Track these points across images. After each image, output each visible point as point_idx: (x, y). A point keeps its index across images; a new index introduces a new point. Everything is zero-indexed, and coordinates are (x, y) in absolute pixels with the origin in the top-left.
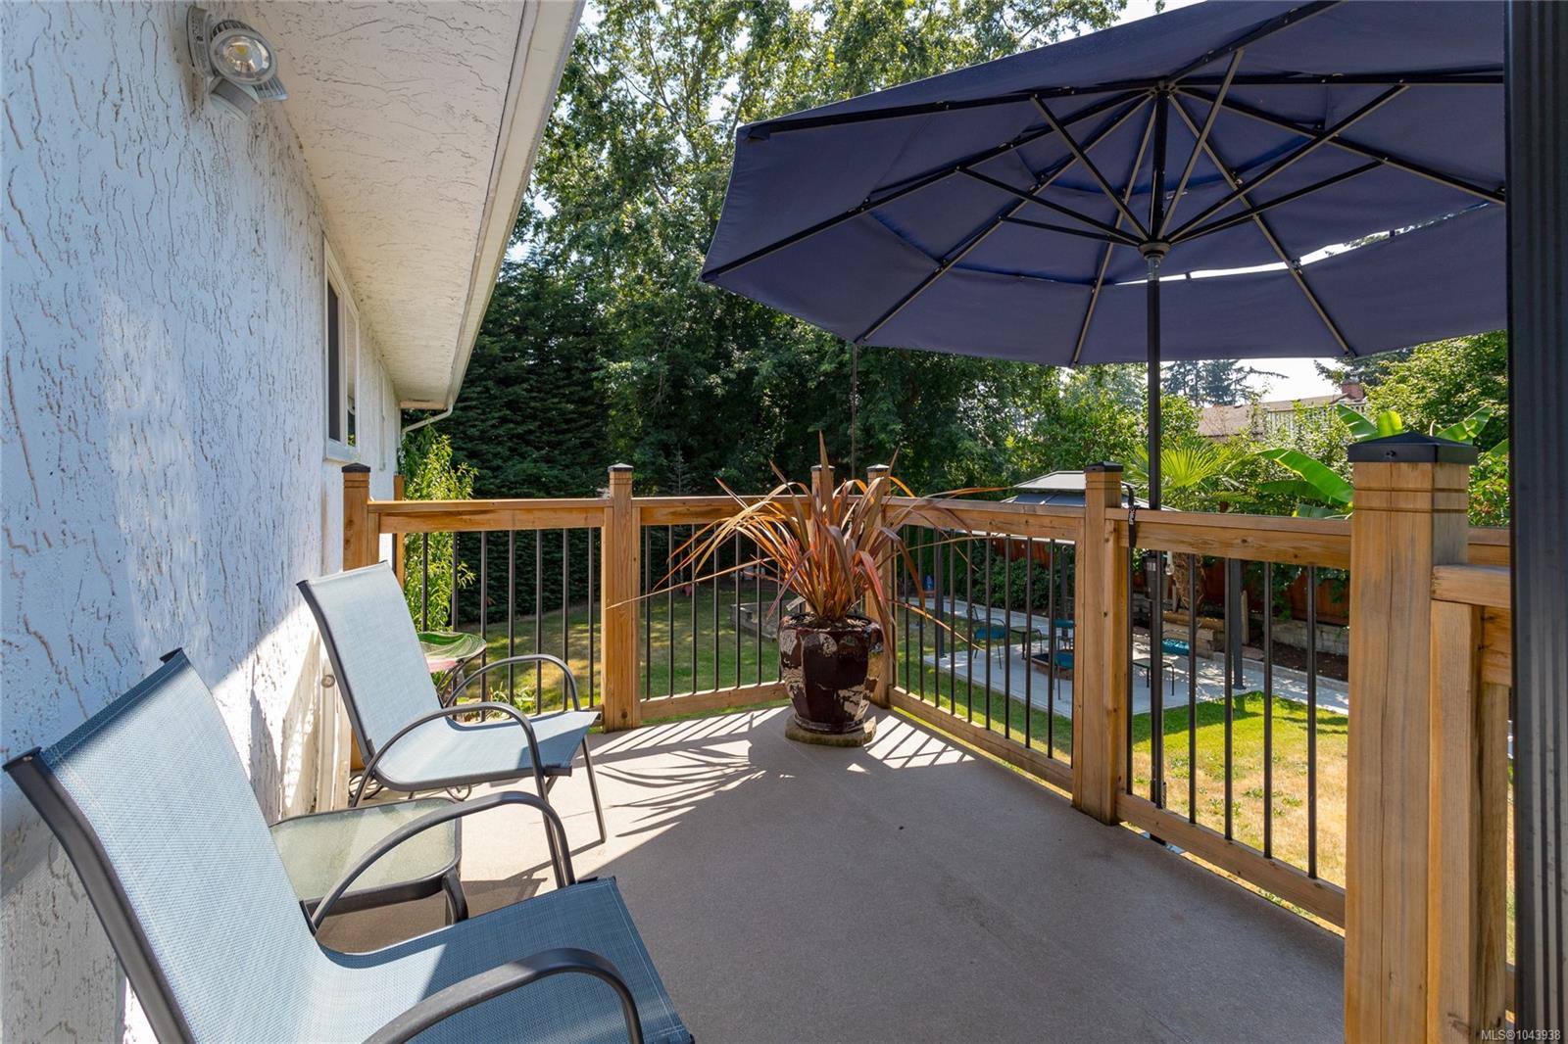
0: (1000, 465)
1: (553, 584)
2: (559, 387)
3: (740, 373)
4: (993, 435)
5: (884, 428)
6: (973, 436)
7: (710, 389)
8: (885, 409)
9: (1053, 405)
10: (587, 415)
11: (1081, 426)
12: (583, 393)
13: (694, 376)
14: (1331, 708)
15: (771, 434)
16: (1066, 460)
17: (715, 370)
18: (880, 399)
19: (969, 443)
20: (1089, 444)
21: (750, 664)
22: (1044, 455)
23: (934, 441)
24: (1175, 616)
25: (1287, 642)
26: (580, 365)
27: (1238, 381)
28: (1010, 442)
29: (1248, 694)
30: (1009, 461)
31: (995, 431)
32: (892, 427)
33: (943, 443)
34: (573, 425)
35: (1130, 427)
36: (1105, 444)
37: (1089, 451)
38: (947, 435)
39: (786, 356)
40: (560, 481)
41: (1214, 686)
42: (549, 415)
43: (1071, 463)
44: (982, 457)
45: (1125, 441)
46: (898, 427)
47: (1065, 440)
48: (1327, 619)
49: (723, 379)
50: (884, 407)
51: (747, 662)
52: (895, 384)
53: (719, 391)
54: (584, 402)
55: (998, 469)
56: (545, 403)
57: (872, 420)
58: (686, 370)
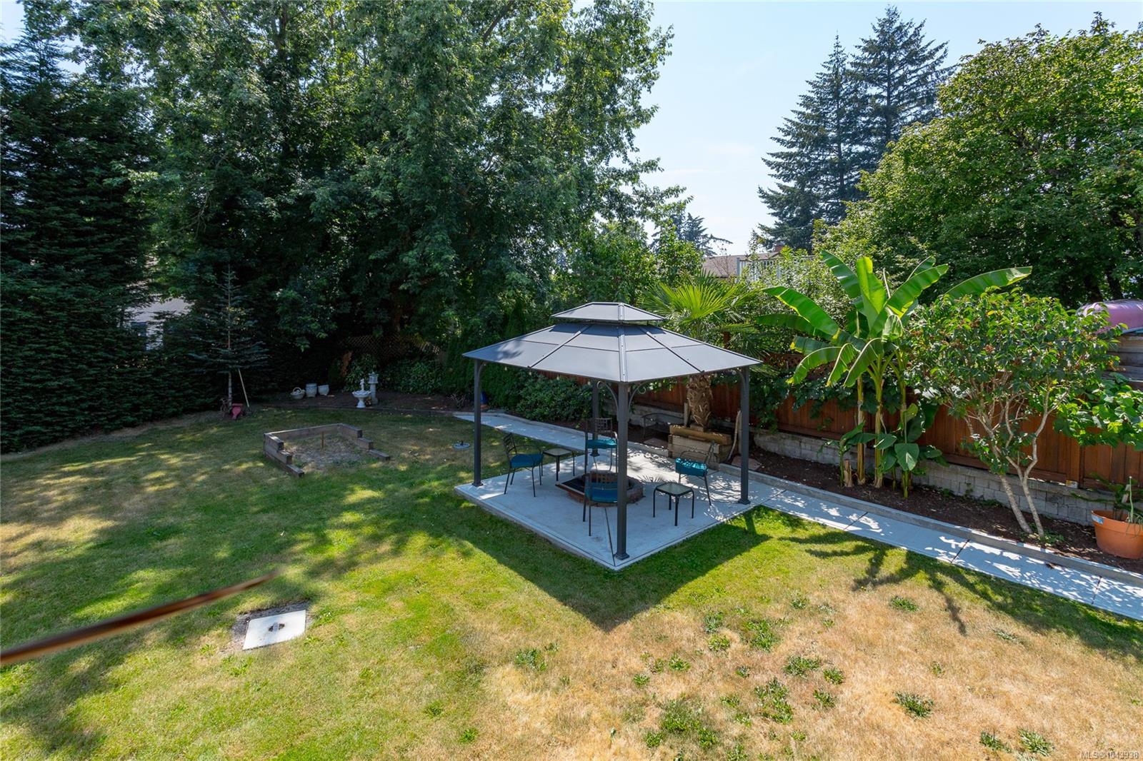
0: (543, 295)
1: (47, 415)
2: (68, 195)
3: (299, 198)
4: (539, 268)
5: (439, 256)
6: (522, 269)
7: (264, 211)
8: (440, 239)
9: (588, 243)
10: (111, 229)
11: (612, 262)
12: (101, 205)
13: (248, 197)
14: (822, 521)
15: (337, 260)
16: (599, 292)
17: (271, 193)
18: (436, 230)
19: (515, 275)
20: (619, 278)
21: (258, 512)
22: (581, 287)
23: (485, 272)
24: (687, 431)
25: (772, 450)
26: (97, 171)
27: (704, 244)
28: (553, 275)
29: (754, 509)
30: (552, 291)
31: (542, 265)
32: (445, 257)
33: (494, 274)
34: (89, 239)
35: (651, 265)
36: (631, 279)
37: (618, 285)
38: (498, 266)
39: (348, 185)
40: (60, 300)
41: (725, 502)
42: (49, 225)
43: (603, 295)
44: (529, 287)
45: (647, 276)
46: (451, 257)
47: (598, 274)
48: (805, 431)
49: (279, 203)
50: (439, 237)
51: (255, 509)
52: (451, 217)
53: (274, 214)
54: (109, 214)
55: (540, 299)
56: (42, 211)
57: (427, 249)
58: (238, 191)
